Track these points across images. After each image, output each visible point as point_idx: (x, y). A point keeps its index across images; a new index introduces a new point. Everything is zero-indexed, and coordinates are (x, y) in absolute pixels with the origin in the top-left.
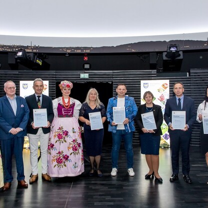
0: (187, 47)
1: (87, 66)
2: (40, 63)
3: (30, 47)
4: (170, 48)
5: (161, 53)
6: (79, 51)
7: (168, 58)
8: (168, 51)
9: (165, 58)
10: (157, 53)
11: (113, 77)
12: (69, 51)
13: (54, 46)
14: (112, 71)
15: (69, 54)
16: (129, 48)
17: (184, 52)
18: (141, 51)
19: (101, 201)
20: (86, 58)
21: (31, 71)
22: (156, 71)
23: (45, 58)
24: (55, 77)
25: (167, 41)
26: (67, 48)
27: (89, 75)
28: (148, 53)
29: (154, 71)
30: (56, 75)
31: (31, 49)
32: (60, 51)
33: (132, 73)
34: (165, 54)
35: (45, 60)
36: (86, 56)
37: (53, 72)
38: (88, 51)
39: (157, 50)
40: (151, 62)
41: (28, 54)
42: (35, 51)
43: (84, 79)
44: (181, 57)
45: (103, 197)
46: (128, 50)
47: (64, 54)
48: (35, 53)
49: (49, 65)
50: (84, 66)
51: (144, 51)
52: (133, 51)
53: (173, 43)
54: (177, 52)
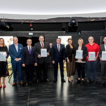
0: (80, 20)
1: (32, 29)
2: (9, 27)
3: (3, 19)
4: (72, 21)
5: (68, 23)
6: (28, 22)
7: (71, 25)
8: (71, 22)
9: (69, 25)
10: (66, 23)
11: (45, 35)
12: (23, 22)
13: (15, 19)
14: (44, 32)
15: (23, 23)
16: (53, 20)
17: (78, 22)
18: (58, 22)
19: (45, 91)
20: (31, 25)
21: (3, 31)
22: (65, 31)
23: (11, 25)
24: (16, 35)
25: (71, 17)
26: (22, 20)
27: (33, 33)
28: (61, 23)
29: (64, 32)
30: (16, 33)
31: (4, 20)
32: (18, 22)
33: (54, 33)
34: (69, 23)
35: (11, 26)
36: (31, 24)
37: (15, 32)
38: (33, 22)
39: (66, 22)
40: (63, 28)
41: (2, 23)
42: (5, 21)
43: (31, 35)
44: (77, 25)
45: (45, 89)
46: (52, 21)
47: (20, 23)
48: (6, 22)
49: (13, 28)
50: (30, 29)
51: (60, 22)
52: (54, 22)
53: (74, 19)
54: (75, 23)
